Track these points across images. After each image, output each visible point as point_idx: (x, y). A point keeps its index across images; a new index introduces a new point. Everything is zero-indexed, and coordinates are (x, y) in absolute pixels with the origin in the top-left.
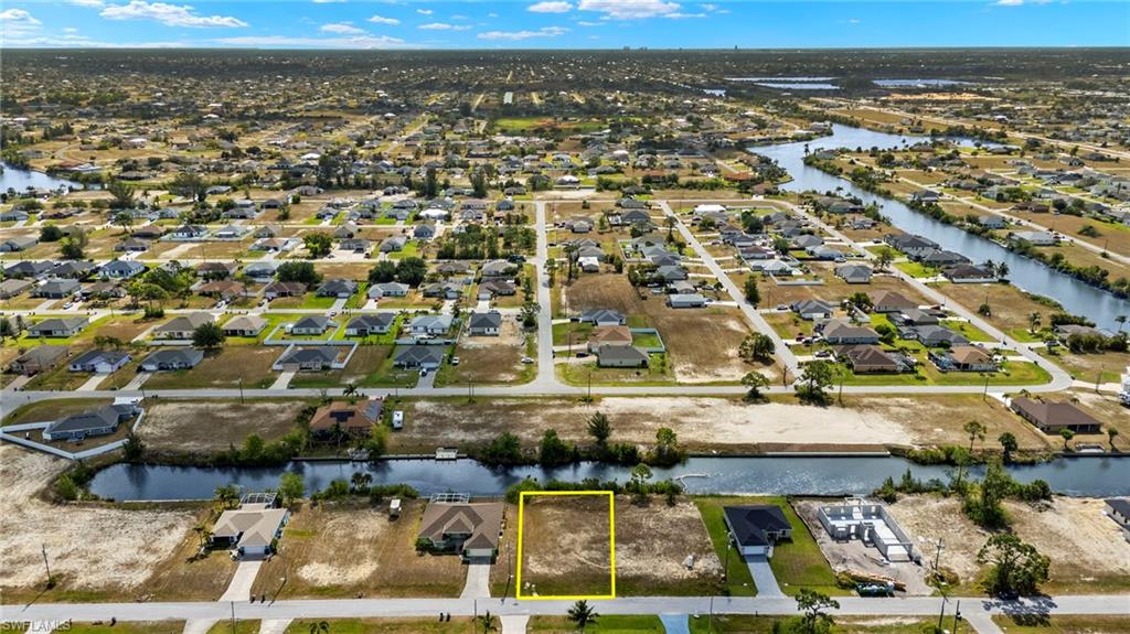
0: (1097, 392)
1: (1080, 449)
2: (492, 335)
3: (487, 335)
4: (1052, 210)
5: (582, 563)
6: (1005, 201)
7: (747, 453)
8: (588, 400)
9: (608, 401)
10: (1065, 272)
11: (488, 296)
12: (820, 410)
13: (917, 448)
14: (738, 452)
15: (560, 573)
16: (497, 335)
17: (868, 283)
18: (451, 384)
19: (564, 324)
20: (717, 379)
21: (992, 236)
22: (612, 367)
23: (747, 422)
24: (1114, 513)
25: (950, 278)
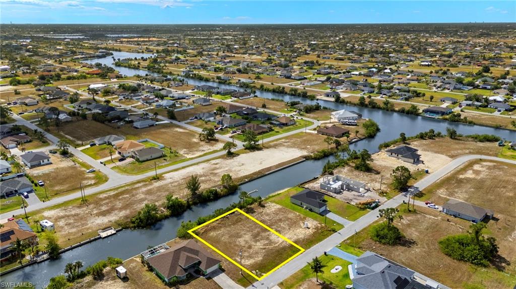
0: (330, 123)
1: (352, 140)
2: (47, 164)
3: (44, 165)
4: (237, 72)
5: (264, 249)
6: (217, 71)
7: (259, 176)
8: (157, 178)
9: (167, 176)
10: (268, 91)
11: (14, 145)
12: (261, 152)
13: (312, 154)
14: (255, 177)
15: (261, 258)
16: (51, 163)
17: (211, 105)
18: (53, 196)
19: (87, 148)
20: (205, 152)
21: (230, 83)
22: (147, 160)
23: (243, 164)
24: (392, 154)
25: (238, 98)
